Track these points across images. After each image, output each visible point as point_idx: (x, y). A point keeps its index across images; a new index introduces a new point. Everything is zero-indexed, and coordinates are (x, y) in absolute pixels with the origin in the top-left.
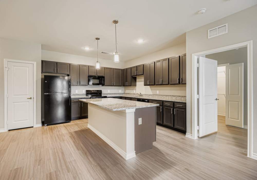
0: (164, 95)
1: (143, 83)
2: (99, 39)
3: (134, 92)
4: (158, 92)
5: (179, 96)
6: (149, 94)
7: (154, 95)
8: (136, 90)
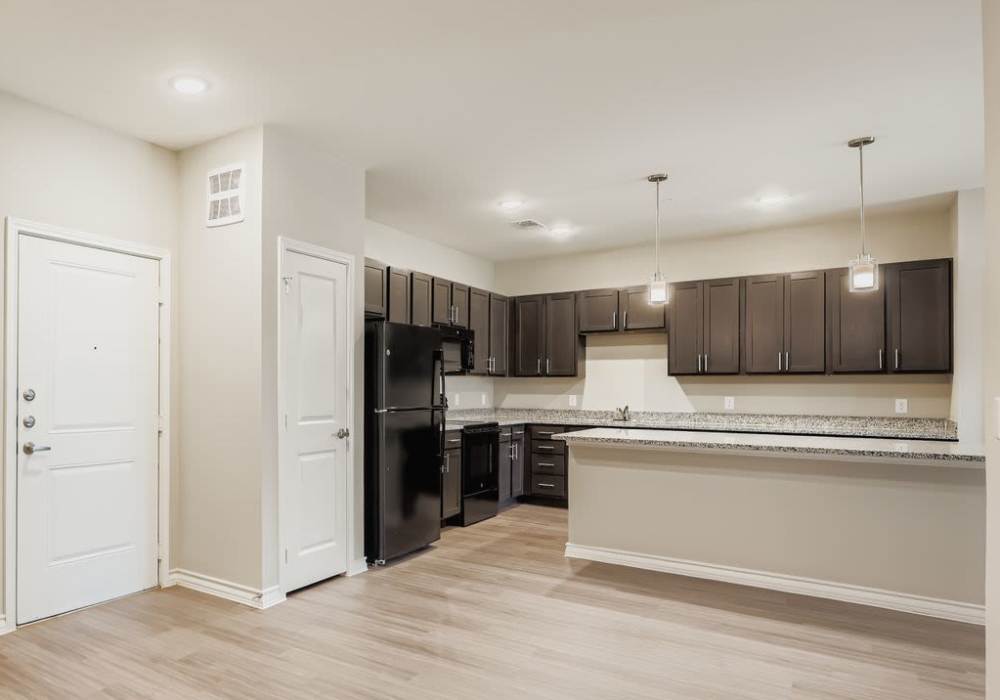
0: (771, 416)
1: (664, 362)
2: (662, 178)
3: (572, 401)
4: (729, 403)
5: (854, 418)
6: (673, 411)
7: (709, 417)
8: (580, 392)
